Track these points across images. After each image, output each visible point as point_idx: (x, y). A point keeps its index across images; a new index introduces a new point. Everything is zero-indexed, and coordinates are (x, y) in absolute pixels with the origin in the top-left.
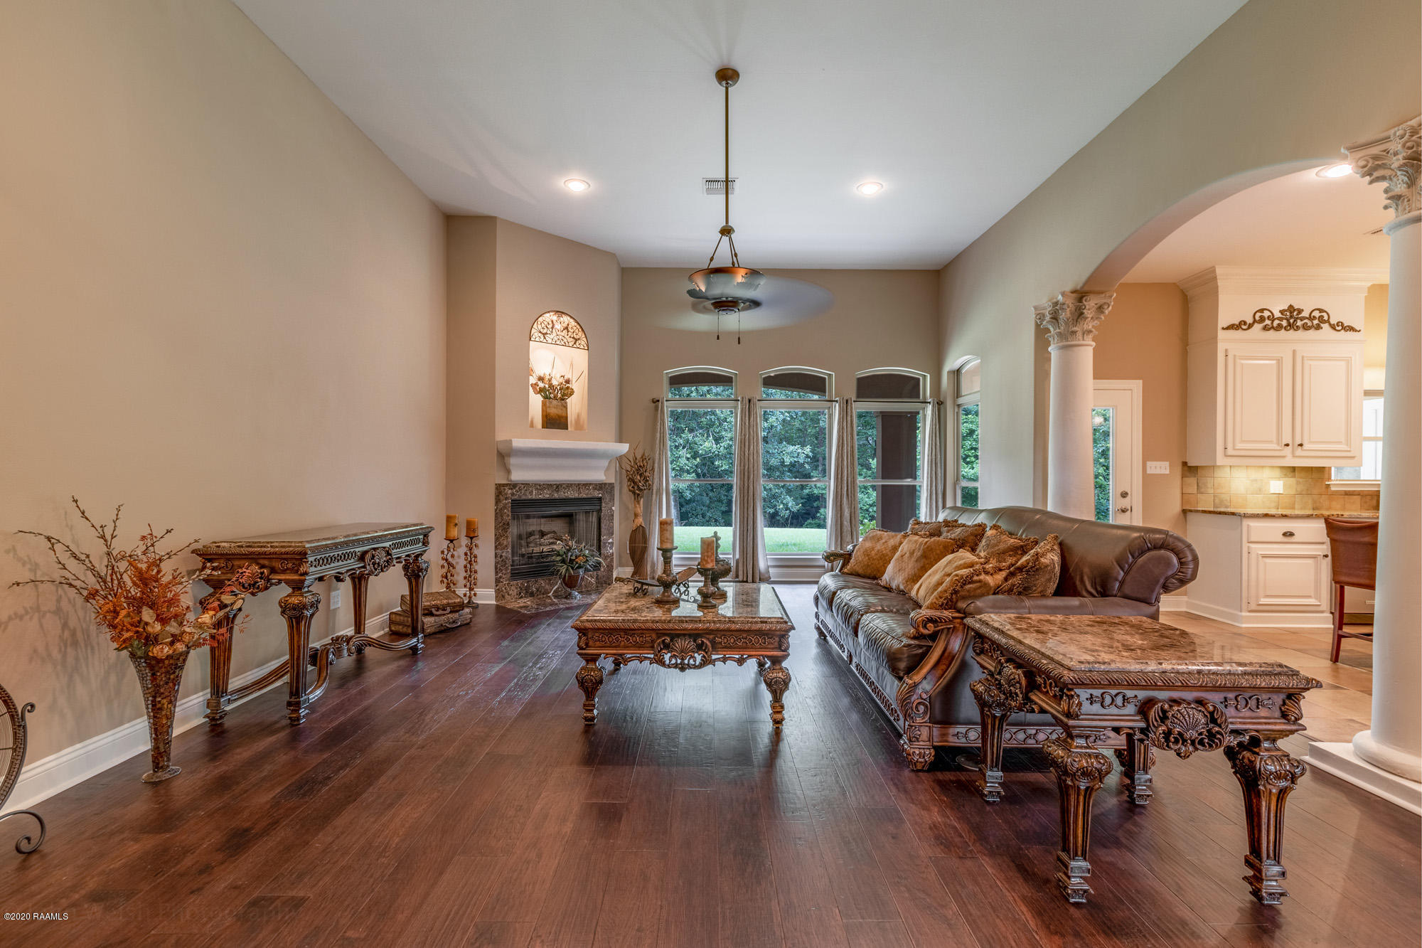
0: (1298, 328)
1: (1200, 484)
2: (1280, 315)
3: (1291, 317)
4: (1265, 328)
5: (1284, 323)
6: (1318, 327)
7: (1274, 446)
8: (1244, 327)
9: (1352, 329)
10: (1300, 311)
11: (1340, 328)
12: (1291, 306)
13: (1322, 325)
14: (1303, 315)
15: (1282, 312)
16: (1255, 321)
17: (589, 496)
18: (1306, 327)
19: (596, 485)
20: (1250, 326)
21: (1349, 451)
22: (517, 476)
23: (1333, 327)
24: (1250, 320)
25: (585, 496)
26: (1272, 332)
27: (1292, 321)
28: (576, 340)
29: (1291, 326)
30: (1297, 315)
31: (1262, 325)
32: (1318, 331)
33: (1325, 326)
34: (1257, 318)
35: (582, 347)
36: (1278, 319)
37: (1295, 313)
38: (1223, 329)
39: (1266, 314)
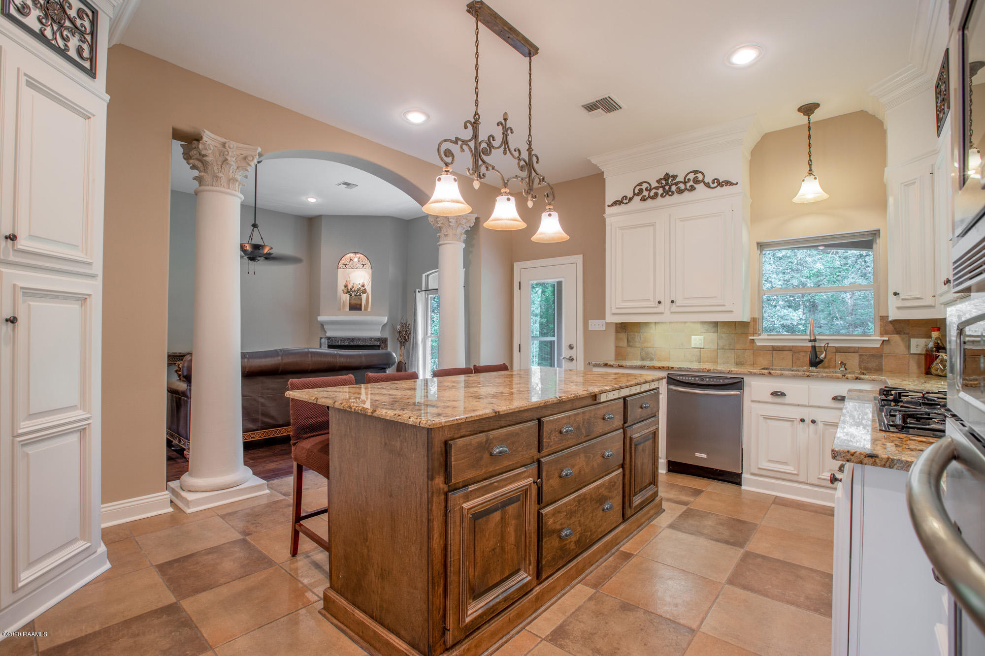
0: (673, 193)
1: (629, 339)
2: (657, 185)
3: (667, 184)
4: (644, 199)
5: (660, 191)
6: (692, 189)
7: (652, 304)
8: (625, 201)
9: (728, 183)
10: (675, 177)
11: (716, 184)
12: (667, 174)
13: (696, 186)
14: (677, 180)
15: (658, 181)
16: (635, 194)
17: (372, 344)
18: (680, 191)
19: (376, 338)
20: (631, 199)
21: (724, 305)
22: (329, 334)
23: (707, 185)
24: (630, 195)
25: (369, 344)
26: (649, 200)
27: (667, 188)
28: (364, 265)
29: (668, 193)
30: (672, 181)
31: (640, 197)
32: (693, 192)
33: (700, 187)
34: (637, 191)
35: (367, 268)
36: (655, 188)
37: (670, 180)
38: (608, 206)
39: (645, 186)
